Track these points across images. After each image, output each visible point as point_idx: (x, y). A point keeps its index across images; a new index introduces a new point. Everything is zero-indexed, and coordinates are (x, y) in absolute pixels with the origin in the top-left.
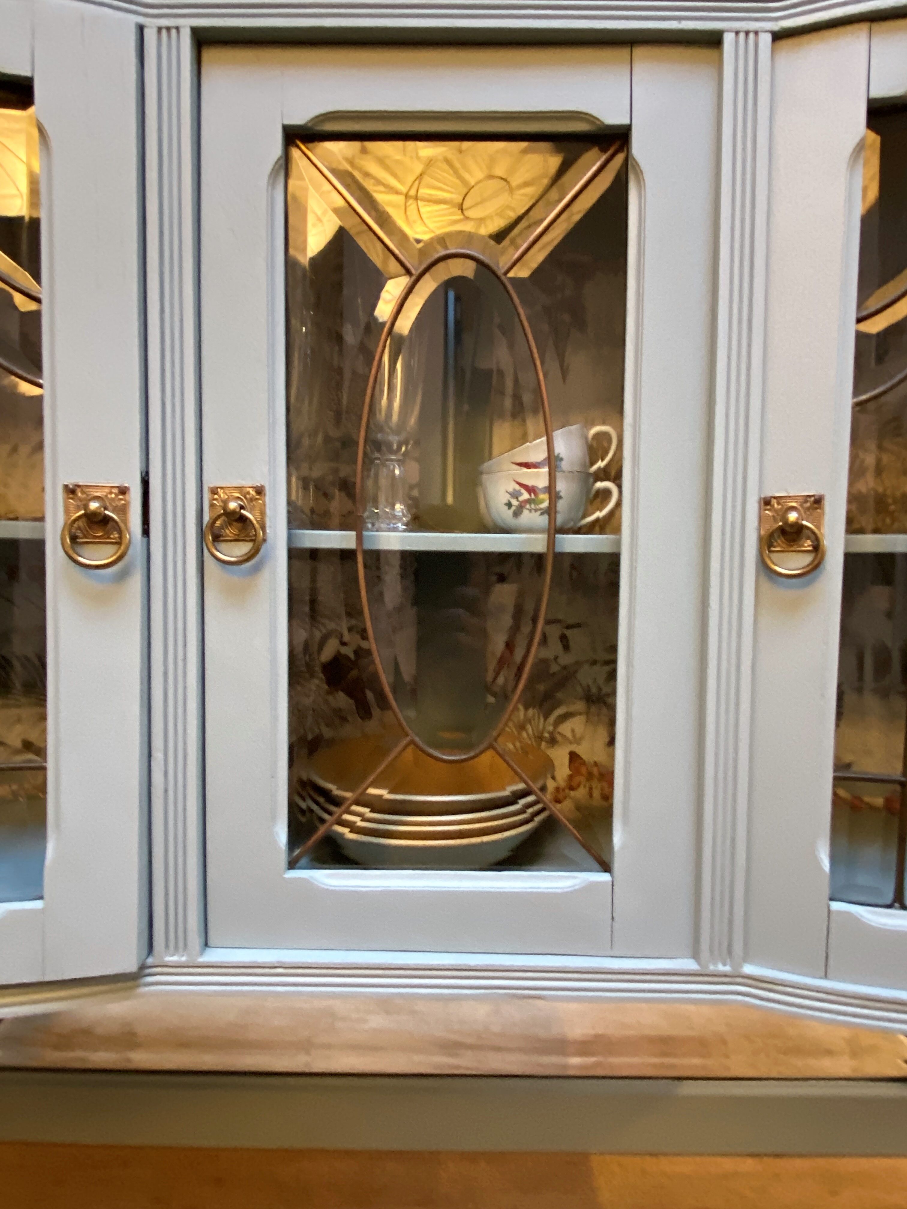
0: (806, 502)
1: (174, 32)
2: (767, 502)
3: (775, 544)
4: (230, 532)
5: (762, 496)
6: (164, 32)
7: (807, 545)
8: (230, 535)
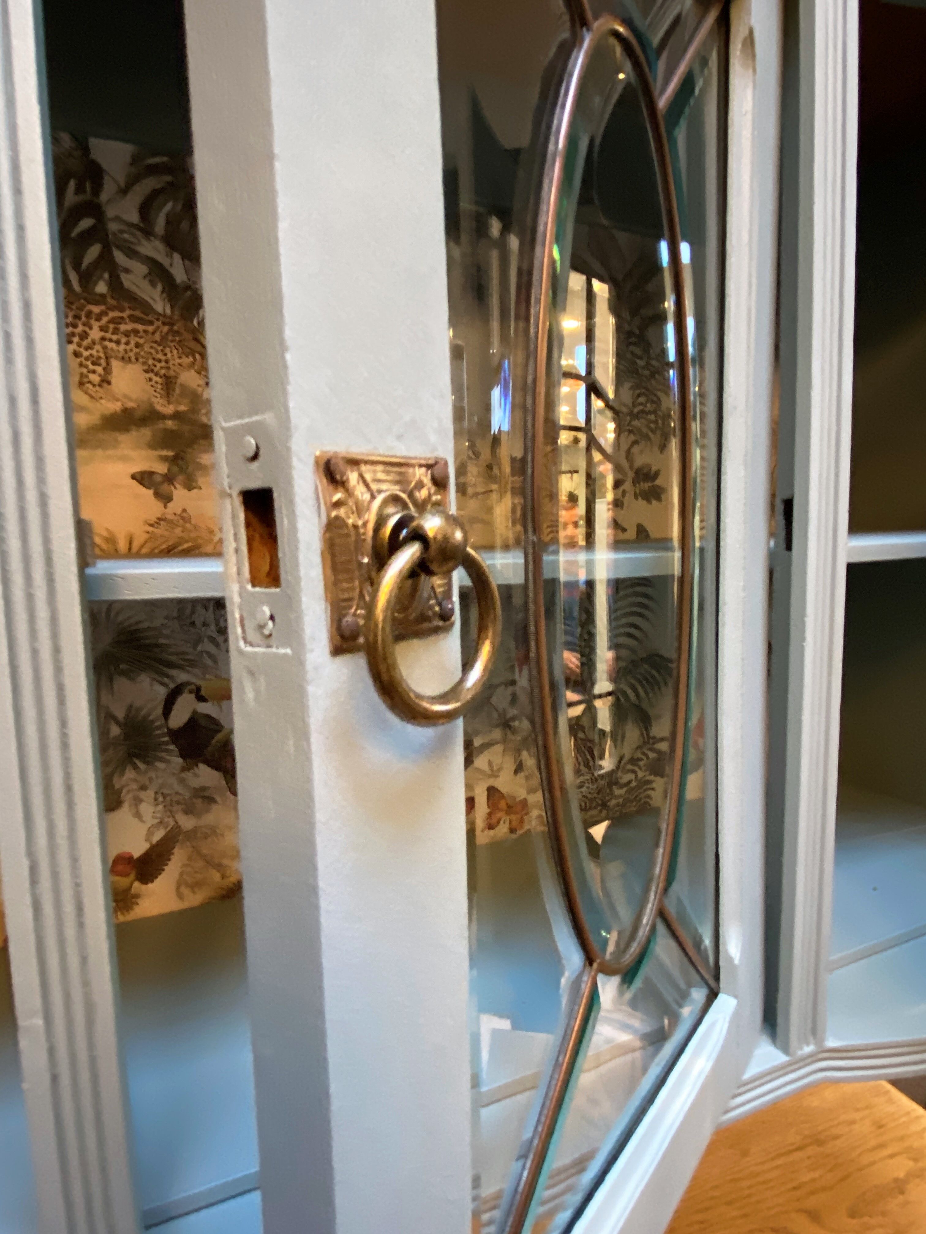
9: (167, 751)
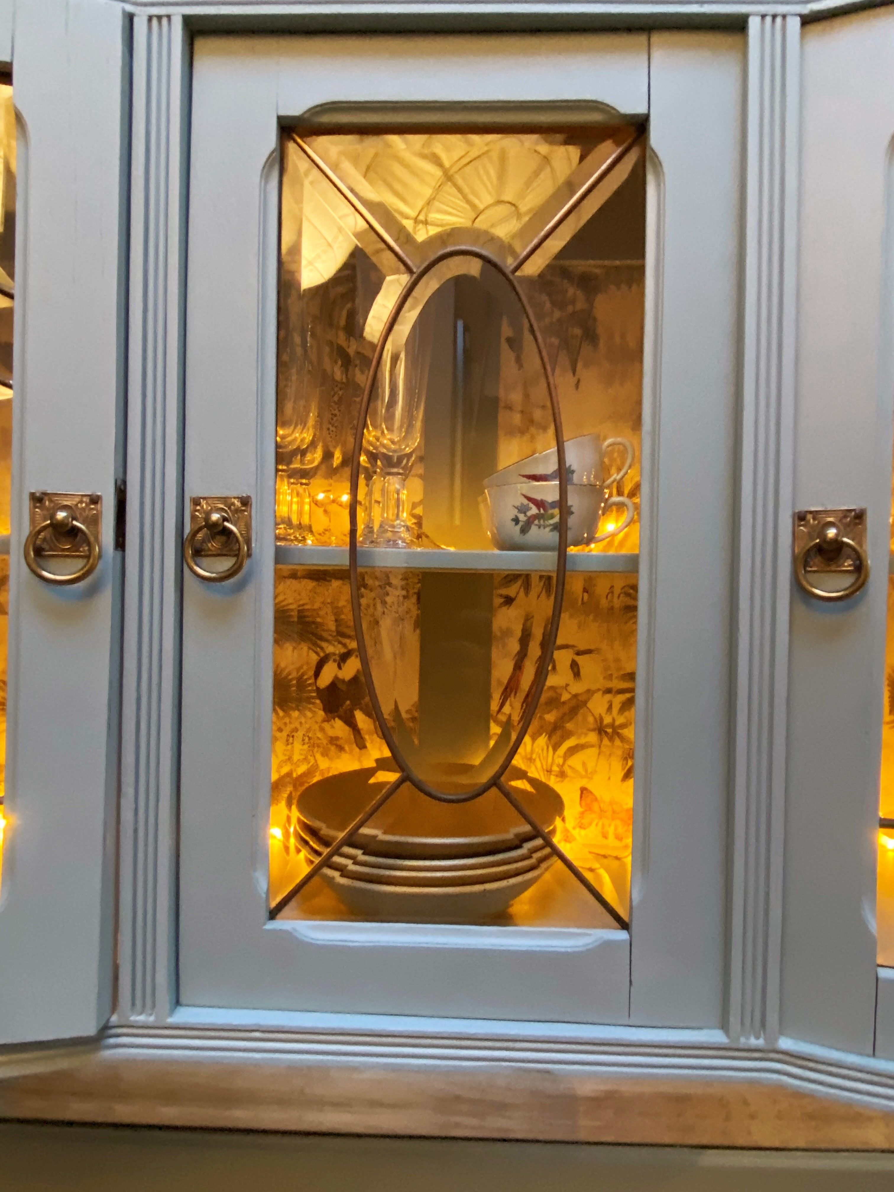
0: (845, 517)
1: (165, 21)
2: (801, 517)
3: (811, 563)
4: (213, 545)
5: (797, 511)
6: (155, 22)
7: (848, 564)
8: (213, 549)
9: (313, 703)
